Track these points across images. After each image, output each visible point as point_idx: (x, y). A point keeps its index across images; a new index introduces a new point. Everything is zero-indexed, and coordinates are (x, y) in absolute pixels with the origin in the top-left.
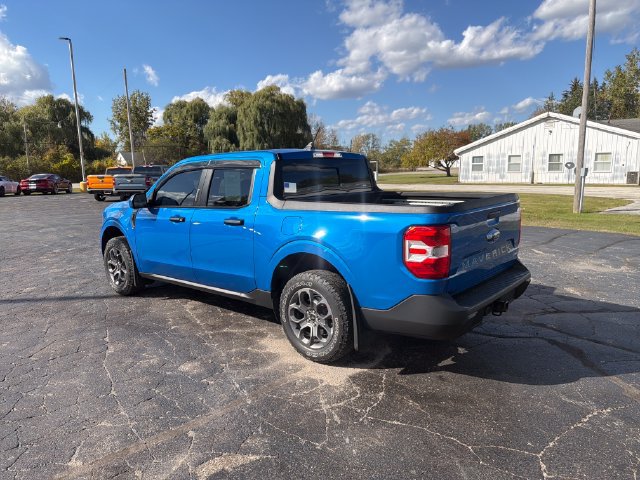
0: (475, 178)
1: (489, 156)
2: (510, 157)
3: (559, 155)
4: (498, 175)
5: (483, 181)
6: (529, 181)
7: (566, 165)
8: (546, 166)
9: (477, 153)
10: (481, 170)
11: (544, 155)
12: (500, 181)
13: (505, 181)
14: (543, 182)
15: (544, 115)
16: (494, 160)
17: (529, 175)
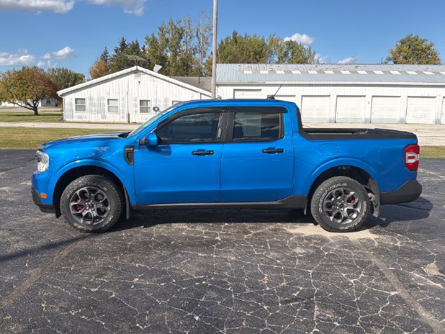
0: (81, 117)
1: (91, 98)
2: (108, 100)
3: (147, 101)
4: (100, 115)
5: (87, 120)
6: (125, 120)
7: (154, 109)
8: (138, 109)
9: (79, 95)
10: (84, 110)
11: (136, 100)
12: (103, 121)
13: (106, 121)
14: (137, 122)
15: (134, 68)
16: (96, 101)
17: (126, 115)
